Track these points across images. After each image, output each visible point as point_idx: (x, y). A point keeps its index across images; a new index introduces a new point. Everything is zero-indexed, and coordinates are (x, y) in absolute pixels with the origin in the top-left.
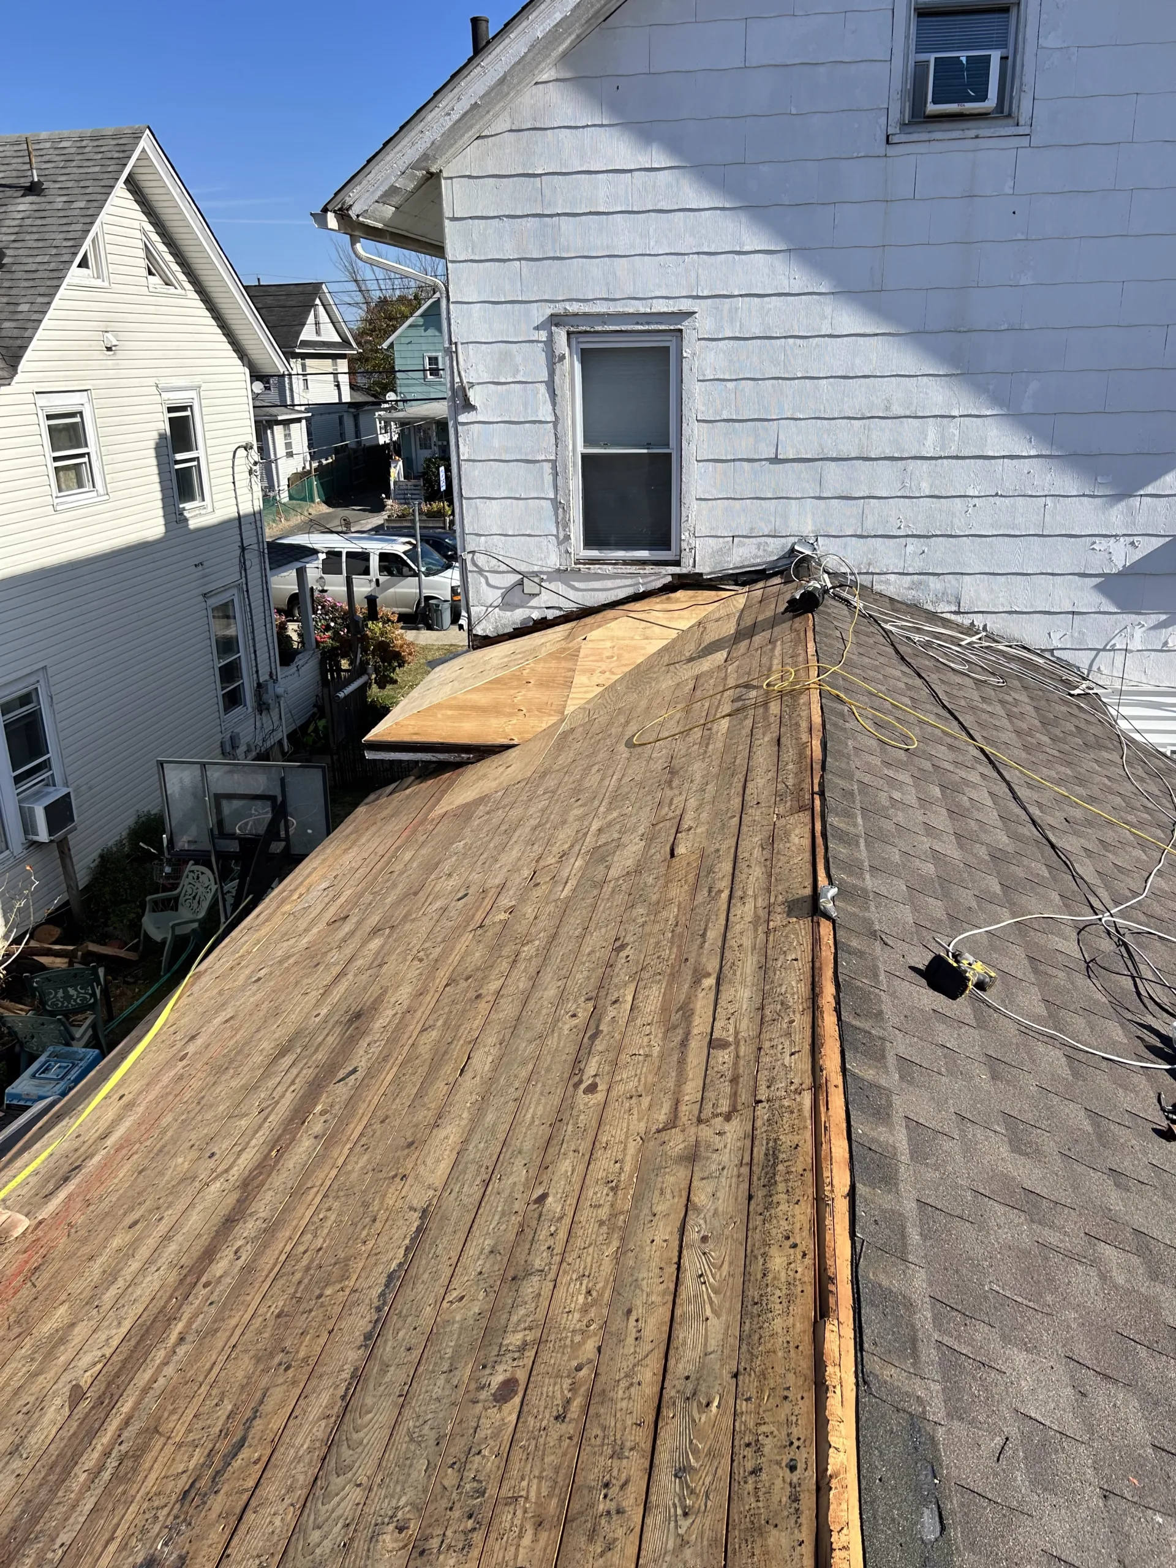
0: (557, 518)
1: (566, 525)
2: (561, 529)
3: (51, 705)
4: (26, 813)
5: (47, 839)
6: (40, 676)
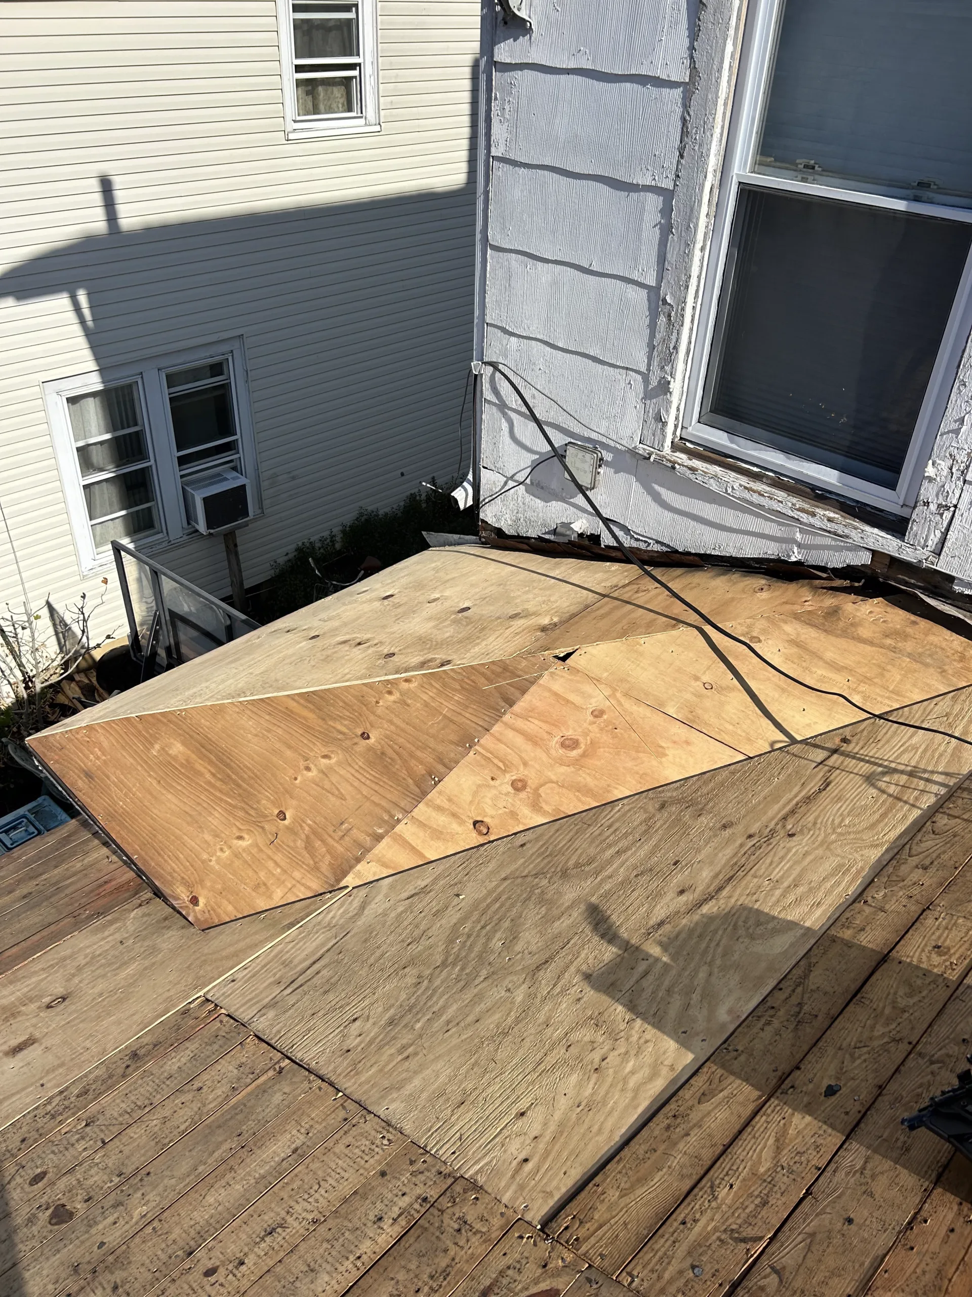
0: (652, 335)
1: (669, 358)
2: (655, 363)
3: (246, 382)
4: (189, 498)
5: (206, 532)
6: (234, 345)
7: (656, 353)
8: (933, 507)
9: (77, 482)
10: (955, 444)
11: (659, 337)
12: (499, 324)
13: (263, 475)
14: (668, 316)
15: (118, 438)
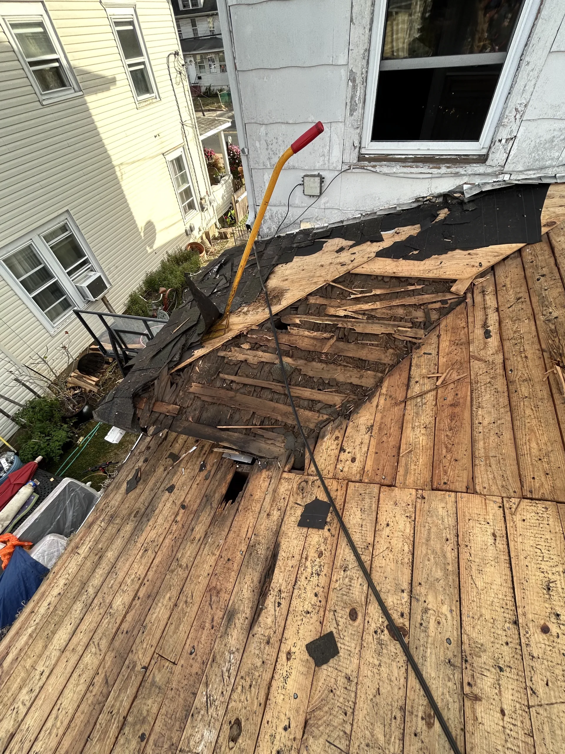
3: (80, 231)
4: (80, 289)
5: (94, 300)
6: (66, 216)
7: (348, 107)
8: (503, 141)
9: (28, 297)
10: (519, 102)
11: (349, 96)
12: (253, 121)
13: (105, 270)
14: (354, 81)
15: (36, 272)
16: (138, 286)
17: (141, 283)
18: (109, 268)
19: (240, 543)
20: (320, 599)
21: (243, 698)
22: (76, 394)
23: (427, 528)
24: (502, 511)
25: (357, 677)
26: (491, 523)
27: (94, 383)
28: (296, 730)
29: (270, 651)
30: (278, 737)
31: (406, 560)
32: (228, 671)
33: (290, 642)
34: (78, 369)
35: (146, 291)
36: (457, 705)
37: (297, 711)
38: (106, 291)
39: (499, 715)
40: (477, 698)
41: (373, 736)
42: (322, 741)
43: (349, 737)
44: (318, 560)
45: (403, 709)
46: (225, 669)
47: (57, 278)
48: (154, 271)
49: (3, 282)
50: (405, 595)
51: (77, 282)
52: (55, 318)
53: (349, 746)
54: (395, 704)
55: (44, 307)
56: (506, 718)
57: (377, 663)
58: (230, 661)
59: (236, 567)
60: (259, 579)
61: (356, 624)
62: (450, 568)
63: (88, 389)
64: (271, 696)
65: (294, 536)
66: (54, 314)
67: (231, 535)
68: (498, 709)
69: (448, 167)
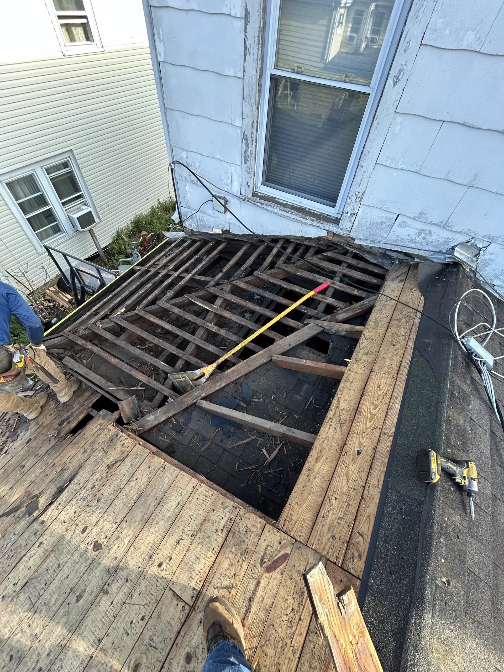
3: (79, 169)
4: (71, 219)
5: (81, 230)
6: (70, 154)
7: (243, 157)
8: (349, 214)
9: (23, 218)
10: (357, 190)
11: (244, 149)
12: (177, 146)
13: (97, 206)
14: (246, 140)
15: (34, 198)
16: (125, 224)
17: (129, 222)
18: (101, 206)
19: (60, 465)
20: (75, 515)
21: (5, 562)
22: (49, 306)
23: (153, 488)
24: (192, 490)
25: (63, 566)
26: (182, 496)
27: (67, 300)
28: (18, 588)
29: (33, 538)
30: (8, 588)
31: (130, 505)
32: (7, 544)
33: (45, 537)
34: (57, 285)
35: (132, 230)
36: (96, 594)
37: (25, 577)
38: (93, 225)
39: (109, 604)
40: (107, 593)
41: (50, 599)
42: (27, 595)
43: (40, 596)
44: (90, 490)
45: (72, 589)
46: (6, 543)
47: (52, 206)
48: (143, 214)
49: (3, 202)
50: (115, 526)
51: (70, 212)
52: (45, 239)
53: (36, 601)
54: (70, 586)
55: (36, 228)
56: (111, 607)
57: (77, 561)
58: (11, 539)
59: (47, 482)
60: (54, 493)
61: (82, 536)
62: (146, 516)
63: (61, 304)
64: (18, 565)
65: (88, 470)
66: (44, 235)
67: (58, 458)
68: (111, 601)
69: (313, 221)
